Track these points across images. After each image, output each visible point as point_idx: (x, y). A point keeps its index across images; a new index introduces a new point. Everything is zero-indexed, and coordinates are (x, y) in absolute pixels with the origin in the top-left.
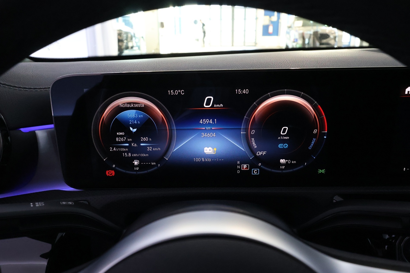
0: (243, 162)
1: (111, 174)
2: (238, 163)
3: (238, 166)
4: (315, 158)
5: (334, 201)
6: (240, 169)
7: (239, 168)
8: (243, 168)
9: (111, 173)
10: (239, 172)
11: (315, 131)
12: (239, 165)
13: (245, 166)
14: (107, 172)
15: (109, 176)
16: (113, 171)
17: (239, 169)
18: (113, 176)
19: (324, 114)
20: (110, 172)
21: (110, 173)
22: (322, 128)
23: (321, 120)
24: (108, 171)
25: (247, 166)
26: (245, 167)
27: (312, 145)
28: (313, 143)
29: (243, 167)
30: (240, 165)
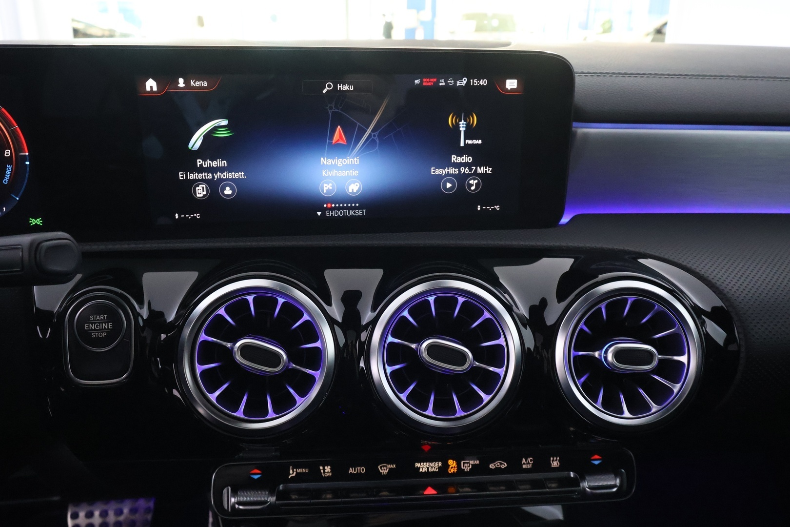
4: (18, 199)
11: (7, 152)
19: (15, 123)
22: (18, 149)
23: (13, 134)
27: (8, 176)
28: (8, 172)
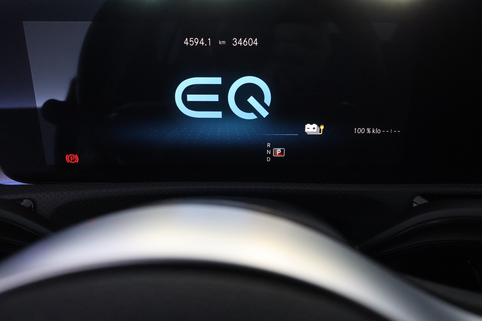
0: (275, 145)
1: (73, 161)
2: (269, 145)
3: (268, 151)
5: (415, 205)
6: (271, 156)
7: (270, 153)
8: (276, 154)
9: (74, 159)
10: (269, 160)
12: (269, 149)
13: (279, 151)
14: (67, 157)
15: (69, 162)
16: (76, 155)
17: (269, 155)
18: (76, 162)
20: (71, 157)
21: (71, 159)
24: (69, 155)
25: (281, 150)
26: (278, 153)
29: (276, 151)
30: (271, 149)
